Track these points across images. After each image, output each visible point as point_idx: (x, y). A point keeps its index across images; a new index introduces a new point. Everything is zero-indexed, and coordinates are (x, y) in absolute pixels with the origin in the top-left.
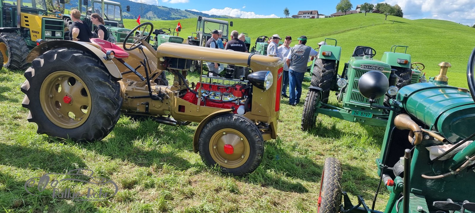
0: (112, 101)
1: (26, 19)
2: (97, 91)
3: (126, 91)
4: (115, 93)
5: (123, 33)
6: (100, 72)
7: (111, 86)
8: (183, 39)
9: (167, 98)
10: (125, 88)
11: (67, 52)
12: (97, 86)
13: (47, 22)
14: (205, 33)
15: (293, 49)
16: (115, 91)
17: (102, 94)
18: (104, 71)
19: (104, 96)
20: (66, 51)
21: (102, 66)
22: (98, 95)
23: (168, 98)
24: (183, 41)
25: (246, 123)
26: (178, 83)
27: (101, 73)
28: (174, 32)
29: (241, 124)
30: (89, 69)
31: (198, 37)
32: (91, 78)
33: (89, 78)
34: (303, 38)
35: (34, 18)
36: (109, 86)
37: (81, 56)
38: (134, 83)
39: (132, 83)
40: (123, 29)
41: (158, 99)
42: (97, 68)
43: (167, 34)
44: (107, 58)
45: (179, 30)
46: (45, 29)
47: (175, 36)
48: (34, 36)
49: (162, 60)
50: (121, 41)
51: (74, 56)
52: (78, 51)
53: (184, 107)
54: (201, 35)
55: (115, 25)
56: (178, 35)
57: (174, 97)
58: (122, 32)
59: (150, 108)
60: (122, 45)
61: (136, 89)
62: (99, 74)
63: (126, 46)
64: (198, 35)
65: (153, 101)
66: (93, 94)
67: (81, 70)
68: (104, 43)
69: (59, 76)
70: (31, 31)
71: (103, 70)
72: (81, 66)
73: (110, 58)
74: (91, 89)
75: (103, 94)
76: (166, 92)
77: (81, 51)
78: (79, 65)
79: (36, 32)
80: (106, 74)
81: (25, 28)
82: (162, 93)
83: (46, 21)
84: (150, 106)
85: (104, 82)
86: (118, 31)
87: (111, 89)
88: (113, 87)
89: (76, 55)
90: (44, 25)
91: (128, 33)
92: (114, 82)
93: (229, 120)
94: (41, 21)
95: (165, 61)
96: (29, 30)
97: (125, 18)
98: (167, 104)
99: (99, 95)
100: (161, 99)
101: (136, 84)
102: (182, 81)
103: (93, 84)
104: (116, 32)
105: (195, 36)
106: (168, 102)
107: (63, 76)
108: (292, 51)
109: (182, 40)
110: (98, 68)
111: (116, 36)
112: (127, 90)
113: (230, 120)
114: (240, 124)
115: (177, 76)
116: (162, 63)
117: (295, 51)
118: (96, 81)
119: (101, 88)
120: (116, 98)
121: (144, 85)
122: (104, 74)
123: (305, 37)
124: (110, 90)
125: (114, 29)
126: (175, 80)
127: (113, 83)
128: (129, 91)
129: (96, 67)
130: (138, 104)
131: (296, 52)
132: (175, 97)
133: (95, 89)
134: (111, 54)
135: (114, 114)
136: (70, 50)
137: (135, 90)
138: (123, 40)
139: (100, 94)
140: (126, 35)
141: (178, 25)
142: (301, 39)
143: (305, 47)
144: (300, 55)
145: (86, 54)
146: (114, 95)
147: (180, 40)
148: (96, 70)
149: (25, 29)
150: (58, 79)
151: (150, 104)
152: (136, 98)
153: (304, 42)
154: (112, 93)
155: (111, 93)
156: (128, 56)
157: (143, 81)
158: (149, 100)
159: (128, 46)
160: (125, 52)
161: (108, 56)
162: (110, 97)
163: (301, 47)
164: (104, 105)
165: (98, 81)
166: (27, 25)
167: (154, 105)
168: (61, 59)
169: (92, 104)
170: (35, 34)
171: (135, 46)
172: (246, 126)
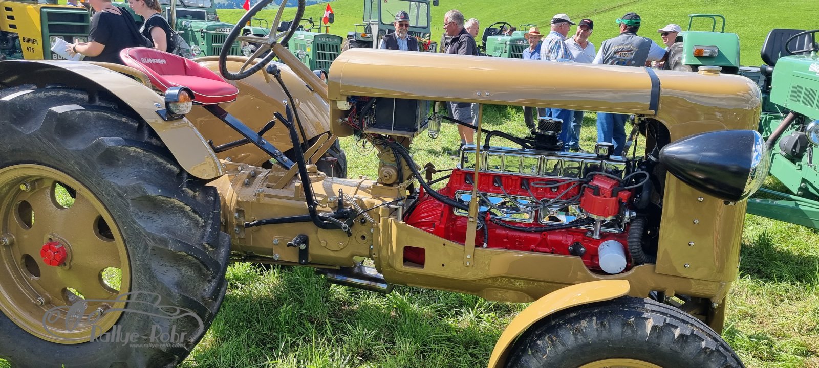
0: (196, 258)
1: (10, 13)
2: (142, 230)
3: (238, 202)
4: (203, 227)
5: (218, 32)
6: (149, 164)
7: (188, 208)
8: (342, 39)
9: (363, 222)
10: (235, 195)
11: (30, 100)
12: (140, 214)
13: (52, 16)
14: (382, 23)
15: (607, 46)
16: (205, 222)
17: (160, 240)
18: (160, 160)
19: (167, 246)
20: (27, 97)
21: (154, 141)
22: (149, 243)
23: (365, 222)
24: (342, 43)
25: (701, 340)
26: (393, 172)
27: (152, 167)
28: (321, 26)
29: (682, 348)
30: (110, 158)
31: (367, 32)
32: (120, 188)
33: (111, 186)
34: (631, 18)
35: (25, 8)
36: (182, 210)
37: (78, 113)
38: (260, 176)
39: (253, 176)
40: (217, 23)
41: (334, 227)
42: (135, 152)
43: (306, 31)
44: (169, 114)
45: (331, 19)
46: (50, 32)
47: (323, 32)
48: (28, 50)
49: (344, 105)
50: (215, 51)
51: (55, 114)
52: (72, 95)
53: (421, 251)
54: (375, 29)
55: (199, 16)
56: (327, 31)
57: (385, 222)
58: (214, 30)
59: (311, 251)
60: (217, 63)
61: (267, 196)
62: (146, 169)
63: (229, 64)
64: (368, 29)
65: (321, 231)
66: (134, 238)
67: (83, 162)
68: (163, 62)
69: (23, 180)
70: (21, 39)
71: (157, 156)
72: (82, 147)
73: (177, 112)
74: (123, 222)
75: (164, 241)
76: (360, 202)
77: (80, 95)
78: (75, 145)
79: (31, 41)
80: (170, 169)
81: (10, 33)
82: (347, 205)
83: (49, 13)
84: (310, 243)
85: (164, 199)
86: (207, 29)
87: (192, 219)
88: (195, 211)
89: (59, 109)
90: (47, 23)
91: (229, 32)
92: (197, 194)
93: (629, 332)
94: (38, 16)
95: (352, 108)
96: (18, 37)
97: (219, 8)
98: (363, 237)
99: (151, 244)
100: (345, 228)
101: (266, 178)
102: (407, 167)
103: (128, 207)
104: (202, 32)
105: (361, 30)
106: (365, 234)
107: (35, 179)
108: (606, 50)
109: (339, 41)
110: (139, 150)
111: (204, 40)
112: (239, 199)
113: (633, 331)
114: (677, 347)
115: (391, 151)
116: (345, 113)
117: (613, 49)
118: (138, 196)
119: (155, 217)
120: (207, 246)
121: (291, 181)
122: (162, 170)
123: (637, 17)
124: (185, 222)
125: (199, 25)
126: (382, 165)
127: (194, 197)
128: (247, 202)
129: (132, 149)
130: (276, 241)
131: (616, 52)
132: (390, 219)
133: (135, 223)
134: (181, 98)
135: (205, 294)
136: (42, 95)
137: (264, 200)
138: (219, 48)
139: (154, 239)
140: (224, 36)
141: (327, 11)
142: (625, 22)
143: (637, 39)
144: (625, 58)
145: (98, 103)
146: (202, 237)
147: (336, 40)
148: (135, 159)
149: (10, 36)
150: (20, 189)
151: (312, 238)
152: (269, 222)
153: (633, 27)
154: (194, 232)
155: (191, 230)
156: (235, 97)
157: (288, 169)
158: (309, 229)
159: (233, 67)
160: (225, 84)
161: (171, 105)
162: (189, 248)
163: (627, 39)
164: (169, 275)
165: (143, 196)
166: (12, 26)
167: (323, 243)
168: (14, 126)
169: (133, 270)
170: (30, 45)
171: (254, 64)
172: (703, 356)
